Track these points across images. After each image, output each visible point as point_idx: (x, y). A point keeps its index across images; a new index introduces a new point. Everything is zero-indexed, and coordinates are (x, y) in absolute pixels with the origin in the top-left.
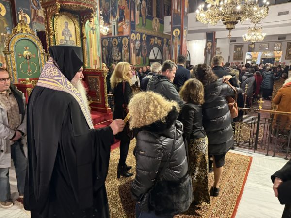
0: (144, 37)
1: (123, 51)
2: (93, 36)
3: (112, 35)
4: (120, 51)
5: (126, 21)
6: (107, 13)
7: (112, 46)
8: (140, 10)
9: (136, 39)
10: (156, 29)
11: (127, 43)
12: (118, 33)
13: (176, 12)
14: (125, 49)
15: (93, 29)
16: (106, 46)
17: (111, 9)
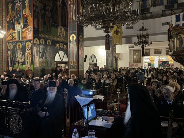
0: (49, 42)
1: (26, 54)
3: (17, 40)
4: (24, 54)
6: (12, 21)
7: (17, 49)
8: (44, 19)
10: (62, 36)
11: (30, 46)
12: (22, 37)
14: (28, 52)
16: (11, 50)
17: (16, 17)
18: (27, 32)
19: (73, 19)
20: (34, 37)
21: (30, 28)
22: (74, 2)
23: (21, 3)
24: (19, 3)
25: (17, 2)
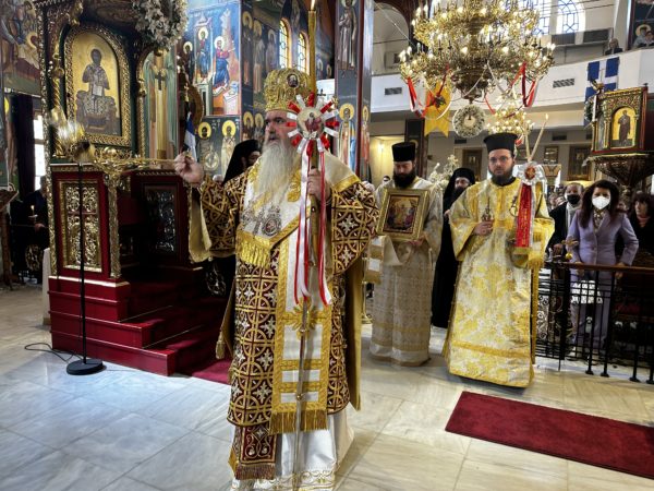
1: (223, 151)
2: (159, 94)
8: (264, 63)
9: (255, 126)
11: (233, 132)
12: (213, 109)
13: (345, 67)
14: (228, 146)
15: (159, 77)
17: (196, 58)
18: (226, 95)
19: (348, 64)
20: (244, 110)
21: (235, 84)
22: (352, 21)
23: (209, 19)
24: (203, 19)
25: (199, 17)
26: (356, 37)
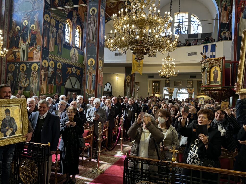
0: (59, 65)
1: (31, 78)
3: (21, 60)
5: (37, 47)
8: (56, 38)
9: (49, 66)
10: (75, 59)
12: (28, 58)
14: (34, 75)
16: (12, 72)
17: (21, 34)
19: (92, 41)
21: (39, 47)
22: (94, 21)
24: (26, 16)
26: (96, 28)
